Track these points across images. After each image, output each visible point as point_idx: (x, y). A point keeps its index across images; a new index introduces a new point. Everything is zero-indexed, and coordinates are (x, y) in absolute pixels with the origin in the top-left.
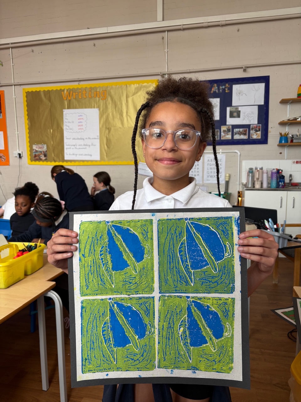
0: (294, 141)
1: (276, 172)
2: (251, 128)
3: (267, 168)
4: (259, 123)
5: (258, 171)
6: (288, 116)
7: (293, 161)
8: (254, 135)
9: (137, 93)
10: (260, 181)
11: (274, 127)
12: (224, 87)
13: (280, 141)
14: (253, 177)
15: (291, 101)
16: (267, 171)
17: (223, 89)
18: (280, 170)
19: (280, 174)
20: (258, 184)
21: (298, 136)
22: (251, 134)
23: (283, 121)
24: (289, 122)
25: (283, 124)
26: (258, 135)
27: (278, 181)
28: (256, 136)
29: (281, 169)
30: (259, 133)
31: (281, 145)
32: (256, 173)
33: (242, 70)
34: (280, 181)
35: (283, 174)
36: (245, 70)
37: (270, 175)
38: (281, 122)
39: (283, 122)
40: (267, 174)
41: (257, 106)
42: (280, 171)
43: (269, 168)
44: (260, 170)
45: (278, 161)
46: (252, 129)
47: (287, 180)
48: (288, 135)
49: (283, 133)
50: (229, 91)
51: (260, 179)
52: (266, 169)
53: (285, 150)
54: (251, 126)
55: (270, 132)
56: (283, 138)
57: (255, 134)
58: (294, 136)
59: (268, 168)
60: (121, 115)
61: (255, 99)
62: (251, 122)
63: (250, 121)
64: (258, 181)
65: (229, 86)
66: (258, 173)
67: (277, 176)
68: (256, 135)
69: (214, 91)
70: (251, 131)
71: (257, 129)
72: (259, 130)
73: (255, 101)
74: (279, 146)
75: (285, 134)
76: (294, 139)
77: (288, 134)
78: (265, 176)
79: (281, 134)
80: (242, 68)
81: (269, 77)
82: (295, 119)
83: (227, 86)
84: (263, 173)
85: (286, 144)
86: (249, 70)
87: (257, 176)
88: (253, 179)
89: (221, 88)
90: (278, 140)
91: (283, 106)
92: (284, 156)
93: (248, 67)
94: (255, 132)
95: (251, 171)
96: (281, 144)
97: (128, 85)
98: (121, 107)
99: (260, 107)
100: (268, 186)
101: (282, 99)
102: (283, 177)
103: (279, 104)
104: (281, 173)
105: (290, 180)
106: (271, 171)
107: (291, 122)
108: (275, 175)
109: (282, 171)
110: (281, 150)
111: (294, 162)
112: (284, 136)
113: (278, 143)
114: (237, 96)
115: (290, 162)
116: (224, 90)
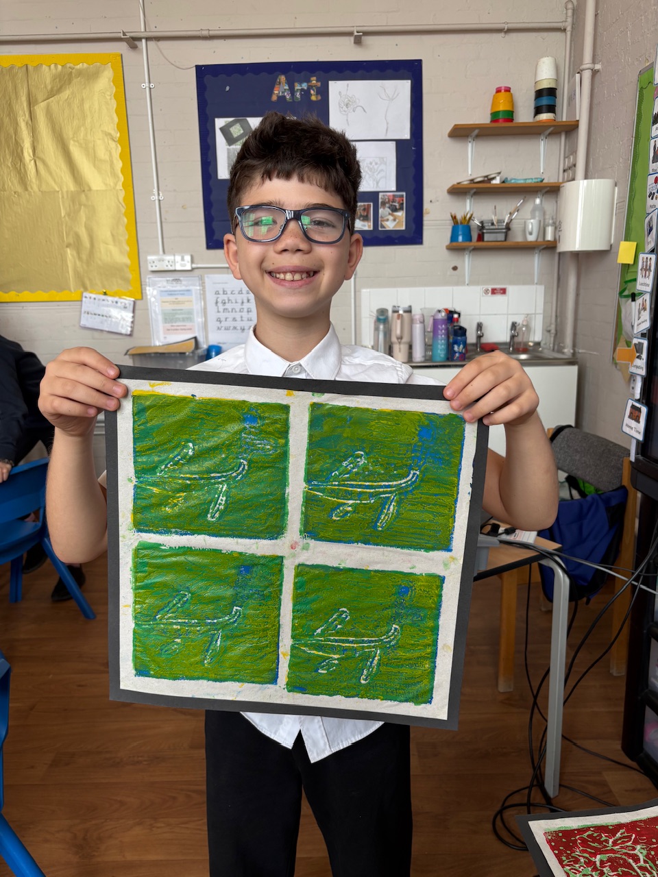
0: (487, 237)
1: (446, 318)
2: (380, 201)
3: (423, 307)
4: (399, 188)
5: (400, 316)
6: (470, 173)
7: (486, 287)
8: (388, 220)
9: (59, 90)
10: (405, 343)
11: (438, 201)
12: (305, 86)
13: (454, 238)
14: (388, 333)
15: (476, 132)
16: (423, 315)
17: (302, 90)
18: (456, 312)
19: (455, 324)
20: (400, 351)
21: (495, 223)
22: (381, 217)
23: (458, 183)
24: (472, 188)
25: (458, 191)
26: (397, 220)
27: (451, 340)
28: (394, 222)
29: (458, 310)
30: (401, 214)
31: (454, 248)
32: (396, 322)
33: (352, 39)
34: (456, 342)
35: (463, 323)
36: (358, 41)
37: (429, 328)
38: (454, 185)
39: (459, 186)
40: (422, 325)
41: (394, 144)
42: (456, 316)
43: (427, 306)
44: (406, 315)
45: (449, 289)
46: (384, 204)
47: (471, 338)
48: (471, 221)
49: (459, 217)
50: (319, 98)
51: (406, 339)
52: (421, 309)
53: (464, 261)
54: (381, 195)
55: (428, 213)
56: (460, 227)
57: (391, 218)
58: (485, 225)
59: (425, 308)
60: (18, 155)
61: (387, 123)
62: (380, 184)
63: (377, 183)
64: (400, 343)
65: (319, 84)
66: (399, 322)
67: (447, 329)
68: (395, 220)
69: (281, 94)
70: (381, 211)
71: (394, 204)
72: (401, 209)
73: (387, 130)
74: (450, 248)
75: (465, 218)
76: (485, 231)
77: (470, 218)
78: (418, 328)
79: (454, 218)
80: (350, 34)
81: (420, 62)
82: (488, 179)
83: (314, 82)
84: (412, 321)
85: (467, 244)
86: (368, 40)
87: (397, 330)
88: (388, 339)
89: (297, 87)
90: (449, 234)
91: (455, 146)
92: (464, 275)
93: (366, 33)
94: (390, 212)
95: (382, 317)
96: (454, 244)
97: (30, 68)
98: (16, 132)
99: (400, 143)
100: (425, 356)
101: (455, 125)
102: (462, 331)
103: (448, 139)
104: (457, 320)
105: (479, 337)
106: (433, 316)
107: (476, 188)
108: (443, 326)
109: (459, 314)
110: (454, 260)
111: (486, 291)
112: (461, 223)
113: (447, 241)
114: (341, 111)
115: (478, 290)
116: (306, 93)
